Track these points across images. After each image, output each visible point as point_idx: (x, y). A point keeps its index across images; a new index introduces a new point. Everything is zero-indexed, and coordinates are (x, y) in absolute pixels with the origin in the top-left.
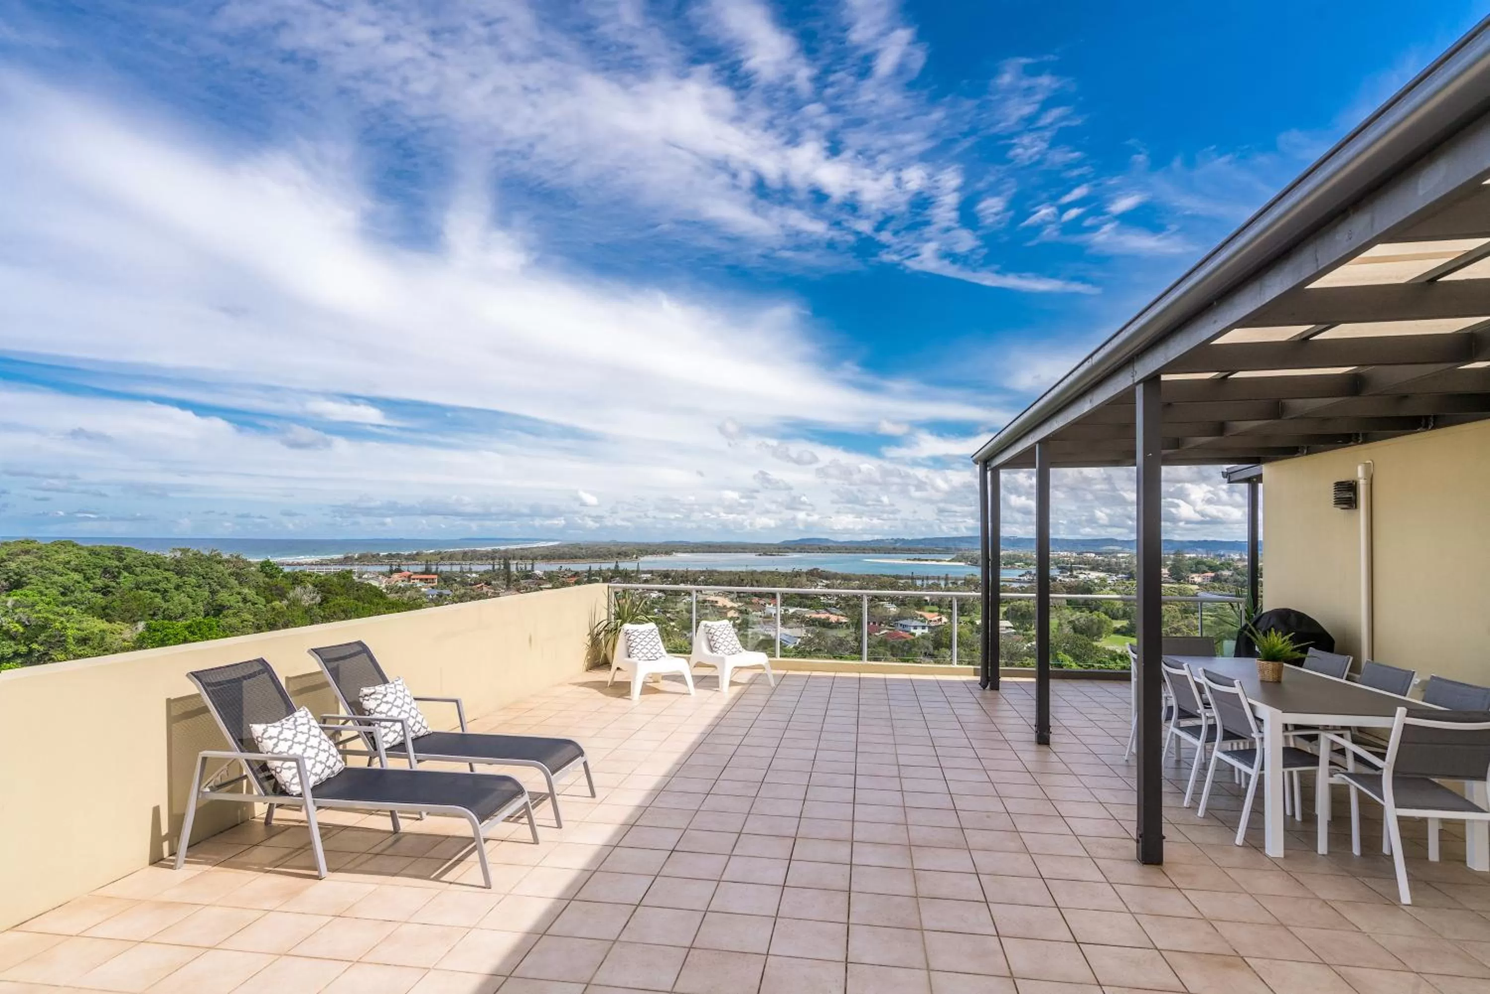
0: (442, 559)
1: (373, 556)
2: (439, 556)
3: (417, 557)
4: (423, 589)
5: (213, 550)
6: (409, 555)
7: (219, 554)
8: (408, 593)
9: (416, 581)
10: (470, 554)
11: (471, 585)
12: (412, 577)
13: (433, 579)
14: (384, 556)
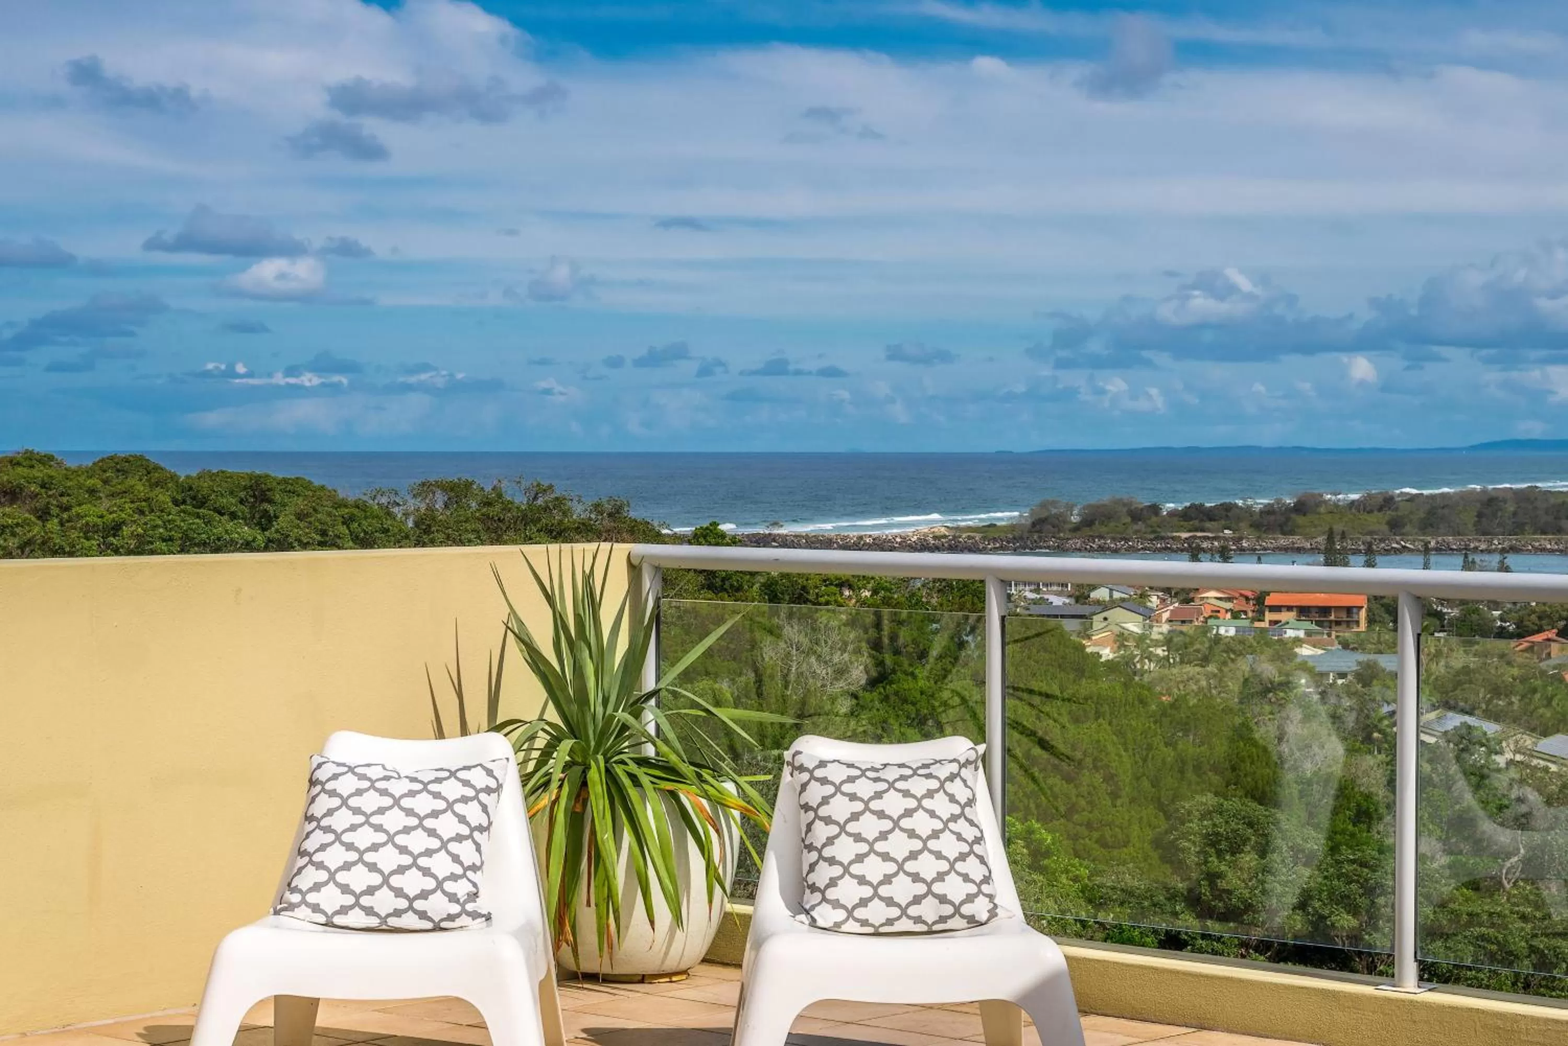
0: (1395, 526)
1: (1136, 516)
2: (1390, 514)
3: (1300, 520)
4: (1306, 651)
5: (540, 490)
6: (1268, 511)
7: (559, 502)
8: (1244, 665)
9: (1284, 616)
10: (1511, 508)
11: (1502, 634)
12: (1268, 601)
13: (1349, 610)
14: (1172, 514)
